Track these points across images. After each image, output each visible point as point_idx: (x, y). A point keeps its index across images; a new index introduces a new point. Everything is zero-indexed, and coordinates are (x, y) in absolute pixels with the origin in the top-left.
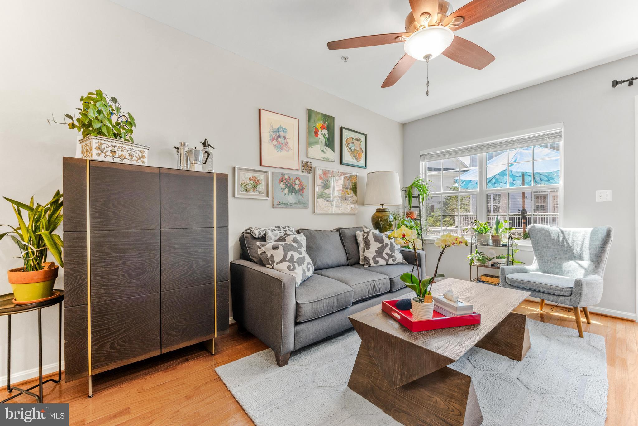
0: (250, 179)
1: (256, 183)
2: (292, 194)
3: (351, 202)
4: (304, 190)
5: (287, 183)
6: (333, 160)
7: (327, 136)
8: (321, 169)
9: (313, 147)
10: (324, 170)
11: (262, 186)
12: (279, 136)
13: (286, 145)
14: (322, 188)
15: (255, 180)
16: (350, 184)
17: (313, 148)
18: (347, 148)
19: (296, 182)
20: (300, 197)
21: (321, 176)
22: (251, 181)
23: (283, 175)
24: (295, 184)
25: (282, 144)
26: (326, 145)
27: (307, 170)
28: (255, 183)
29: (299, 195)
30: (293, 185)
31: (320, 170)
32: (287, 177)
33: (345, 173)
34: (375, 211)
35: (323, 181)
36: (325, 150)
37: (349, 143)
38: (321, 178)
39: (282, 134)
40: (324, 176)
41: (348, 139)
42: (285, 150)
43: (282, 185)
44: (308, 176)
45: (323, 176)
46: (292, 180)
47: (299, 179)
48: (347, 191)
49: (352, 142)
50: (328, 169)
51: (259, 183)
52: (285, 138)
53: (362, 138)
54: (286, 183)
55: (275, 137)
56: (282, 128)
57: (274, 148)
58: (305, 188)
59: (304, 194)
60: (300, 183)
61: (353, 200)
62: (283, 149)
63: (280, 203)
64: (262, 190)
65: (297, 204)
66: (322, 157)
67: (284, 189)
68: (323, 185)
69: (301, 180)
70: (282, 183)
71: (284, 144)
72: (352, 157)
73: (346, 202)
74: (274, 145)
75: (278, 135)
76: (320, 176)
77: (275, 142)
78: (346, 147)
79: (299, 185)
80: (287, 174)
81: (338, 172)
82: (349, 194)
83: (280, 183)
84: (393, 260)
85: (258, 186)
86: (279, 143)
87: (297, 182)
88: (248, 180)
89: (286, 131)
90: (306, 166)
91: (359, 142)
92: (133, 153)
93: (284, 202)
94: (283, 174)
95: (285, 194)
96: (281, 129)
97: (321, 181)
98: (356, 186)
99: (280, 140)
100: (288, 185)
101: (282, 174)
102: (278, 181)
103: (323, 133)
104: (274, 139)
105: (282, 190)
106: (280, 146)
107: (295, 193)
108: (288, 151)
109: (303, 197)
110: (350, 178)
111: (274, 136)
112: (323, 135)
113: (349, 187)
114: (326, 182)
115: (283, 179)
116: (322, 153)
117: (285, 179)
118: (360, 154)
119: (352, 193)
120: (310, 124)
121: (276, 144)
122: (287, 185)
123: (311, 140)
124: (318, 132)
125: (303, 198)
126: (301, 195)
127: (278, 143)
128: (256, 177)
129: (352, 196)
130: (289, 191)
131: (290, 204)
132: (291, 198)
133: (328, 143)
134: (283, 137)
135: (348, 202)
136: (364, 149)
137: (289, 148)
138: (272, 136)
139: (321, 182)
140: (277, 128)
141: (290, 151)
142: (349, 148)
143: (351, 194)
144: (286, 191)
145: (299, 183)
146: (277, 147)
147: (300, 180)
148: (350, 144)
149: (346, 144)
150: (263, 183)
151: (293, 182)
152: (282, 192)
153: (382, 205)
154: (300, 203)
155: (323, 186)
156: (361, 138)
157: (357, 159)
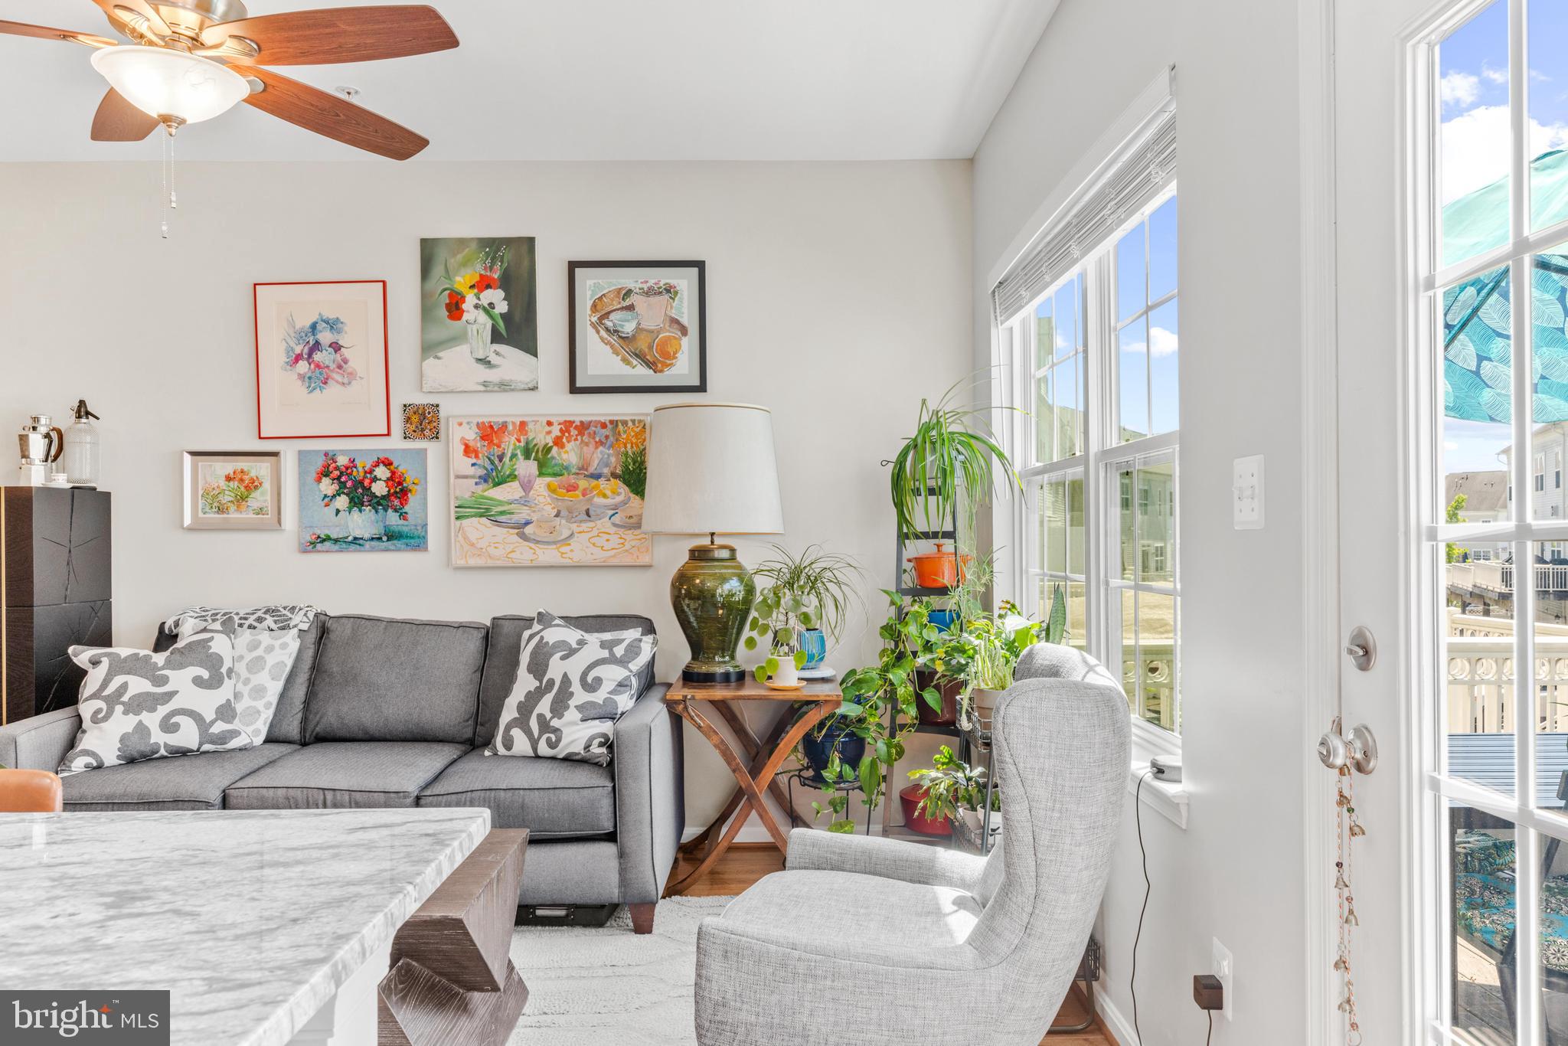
0: (228, 479)
1: (246, 487)
2: (360, 511)
3: (615, 525)
4: (409, 495)
5: (343, 479)
6: (530, 386)
7: (502, 307)
8: (468, 423)
9: (440, 354)
10: (483, 423)
11: (262, 494)
12: (317, 346)
13: (340, 367)
14: (476, 484)
15: (242, 480)
16: (613, 459)
17: (439, 358)
18: (598, 332)
19: (375, 473)
20: (392, 518)
21: (471, 444)
22: (231, 484)
23: (331, 457)
24: (375, 479)
25: (328, 367)
26: (496, 337)
27: (423, 430)
28: (243, 489)
29: (390, 510)
30: (366, 483)
31: (464, 424)
32: (342, 461)
33: (582, 422)
34: (686, 557)
35: (479, 462)
36: (493, 358)
37: (609, 313)
38: (468, 450)
39: (325, 337)
40: (486, 443)
41: (600, 298)
42: (337, 382)
43: (327, 486)
44: (426, 450)
45: (479, 445)
46: (360, 469)
47: (387, 463)
48: (597, 487)
49: (627, 303)
50: (501, 420)
51: (256, 487)
52: (336, 347)
53: (684, 281)
54: (339, 478)
55: (303, 350)
56: (327, 322)
57: (300, 383)
58: (411, 487)
59: (407, 509)
60: (393, 473)
61: (631, 517)
62: (330, 382)
63: (319, 537)
64: (264, 505)
65: (380, 539)
66: (478, 383)
67: (334, 496)
68: (481, 472)
69: (395, 464)
70: (326, 481)
71: (333, 366)
72: (624, 360)
73: (591, 524)
74: (299, 374)
75: (311, 343)
76: (467, 446)
77: (303, 366)
78: (591, 331)
79: (391, 479)
80: (344, 452)
81: (549, 424)
82: (605, 496)
83: (319, 480)
84: (552, 745)
85: (253, 495)
86: (318, 366)
87: (382, 472)
88: (222, 483)
89: (340, 325)
90: (415, 419)
91: (666, 297)
93: (334, 536)
94: (331, 454)
95: (338, 511)
96: (321, 326)
97: (474, 461)
98: (643, 462)
99: (318, 357)
100: (349, 484)
101: (326, 454)
102: (314, 475)
103: (485, 302)
104: (298, 358)
105: (327, 500)
106: (321, 374)
107: (374, 508)
108: (350, 383)
109: (403, 516)
110: (611, 438)
111: (298, 350)
112: (484, 309)
113: (606, 471)
114: (492, 462)
115: (331, 469)
116: (481, 367)
117: (337, 468)
118: (666, 341)
119: (624, 490)
120: (431, 284)
121: (307, 370)
122: (343, 485)
123: (437, 334)
124: (464, 302)
125: (405, 519)
126: (396, 511)
127: (312, 366)
128: (246, 470)
129: (624, 503)
130: (352, 500)
131: (355, 539)
132: (362, 523)
133: (508, 335)
134: (330, 346)
135: (604, 524)
136: (690, 320)
137: (352, 375)
138: (293, 350)
139: (473, 465)
140: (308, 323)
141: (354, 382)
142: (607, 330)
143: (619, 494)
144: (342, 502)
145: (388, 474)
146: (310, 378)
147: (391, 464)
148: (612, 316)
149: (594, 319)
150: (267, 485)
151: (366, 472)
152: (327, 505)
153: (712, 534)
154: (392, 536)
155: (480, 477)
156: (673, 282)
157: (651, 365)
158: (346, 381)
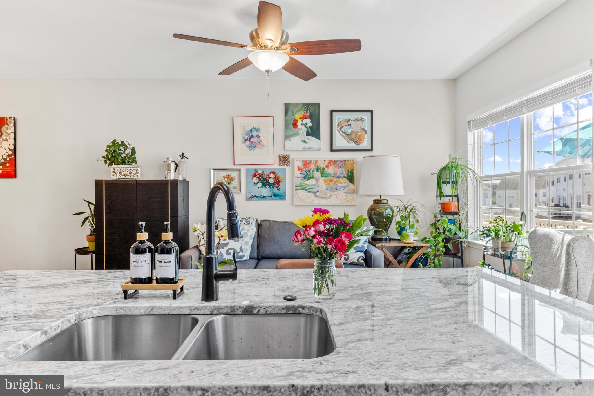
0: (224, 177)
1: (230, 180)
2: (265, 188)
3: (345, 192)
4: (281, 183)
5: (260, 178)
6: (318, 149)
7: (310, 125)
8: (299, 161)
9: (290, 139)
10: (304, 161)
11: (235, 182)
12: (252, 136)
13: (259, 143)
14: (302, 179)
15: (228, 178)
16: (344, 172)
17: (290, 140)
18: (339, 132)
19: (270, 176)
20: (275, 190)
21: (300, 167)
22: (225, 179)
23: (256, 171)
24: (270, 178)
25: (255, 143)
26: (308, 134)
27: (285, 163)
28: (229, 181)
29: (274, 188)
30: (267, 179)
31: (298, 161)
32: (260, 172)
33: (335, 160)
35: (303, 173)
36: (307, 140)
37: (343, 126)
38: (299, 169)
39: (255, 133)
40: (305, 167)
41: (340, 122)
42: (258, 147)
43: (255, 180)
44: (285, 169)
45: (303, 167)
46: (265, 175)
47: (274, 173)
48: (339, 181)
49: (349, 123)
50: (310, 160)
51: (233, 180)
52: (258, 137)
53: (366, 117)
54: (259, 177)
55: (248, 138)
56: (255, 129)
57: (247, 148)
58: (281, 180)
59: (280, 187)
60: (276, 176)
61: (349, 190)
62: (256, 147)
63: (252, 196)
64: (235, 186)
65: (271, 196)
66: (302, 148)
67: (257, 183)
68: (303, 176)
69: (276, 173)
70: (255, 178)
71: (257, 142)
72: (347, 141)
73: (337, 192)
74: (247, 145)
75: (250, 135)
76: (299, 168)
77: (248, 143)
78: (337, 132)
79: (275, 178)
80: (260, 169)
81: (325, 161)
82: (341, 183)
83: (253, 178)
85: (232, 182)
86: (252, 142)
87: (272, 176)
88: (223, 179)
89: (259, 130)
90: (282, 159)
91: (361, 121)
92: (131, 171)
93: (257, 195)
94: (256, 170)
95: (258, 188)
96: (253, 130)
97: (301, 172)
98: (353, 173)
99: (252, 140)
100: (262, 179)
101: (255, 170)
102: (251, 176)
103: (304, 123)
104: (246, 140)
105: (255, 184)
106: (253, 145)
107: (269, 187)
108: (262, 148)
109: (279, 189)
110: (344, 166)
111: (246, 137)
112: (304, 125)
113: (342, 176)
114: (307, 173)
115: (256, 174)
116: (303, 143)
117: (258, 174)
118: (360, 136)
119: (347, 182)
120: (288, 117)
121: (249, 144)
122: (260, 180)
123: (289, 133)
124: (298, 123)
125: (279, 190)
126: (276, 188)
127: (251, 142)
128: (230, 175)
129: (348, 186)
130: (263, 184)
131: (264, 196)
132: (266, 191)
133: (311, 132)
134: (256, 136)
135: (341, 192)
136: (368, 129)
137: (263, 145)
138: (245, 137)
139: (301, 173)
140: (249, 129)
141: (264, 148)
142: (342, 132)
143: (346, 183)
144: (260, 185)
145: (274, 176)
146: (250, 146)
147: (275, 173)
148: (344, 128)
149: (338, 128)
150: (236, 180)
151: (267, 176)
152: (255, 186)
153: (381, 195)
154: (275, 195)
155: (303, 177)
156: (363, 117)
157: (356, 143)
158: (261, 147)
